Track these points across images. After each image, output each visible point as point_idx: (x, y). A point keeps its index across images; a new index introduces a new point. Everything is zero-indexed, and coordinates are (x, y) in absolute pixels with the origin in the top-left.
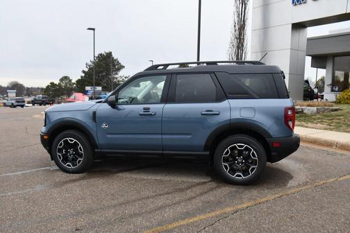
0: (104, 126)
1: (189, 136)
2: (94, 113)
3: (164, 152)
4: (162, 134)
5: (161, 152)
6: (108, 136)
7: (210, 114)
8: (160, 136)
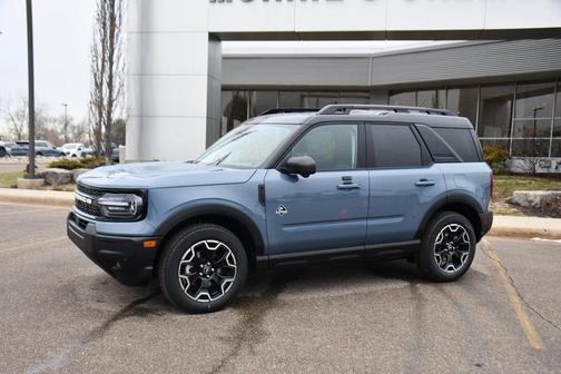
0: (280, 211)
1: (401, 219)
2: (262, 188)
3: (367, 247)
4: (367, 218)
5: (362, 248)
6: (285, 229)
7: (424, 185)
8: (364, 223)
